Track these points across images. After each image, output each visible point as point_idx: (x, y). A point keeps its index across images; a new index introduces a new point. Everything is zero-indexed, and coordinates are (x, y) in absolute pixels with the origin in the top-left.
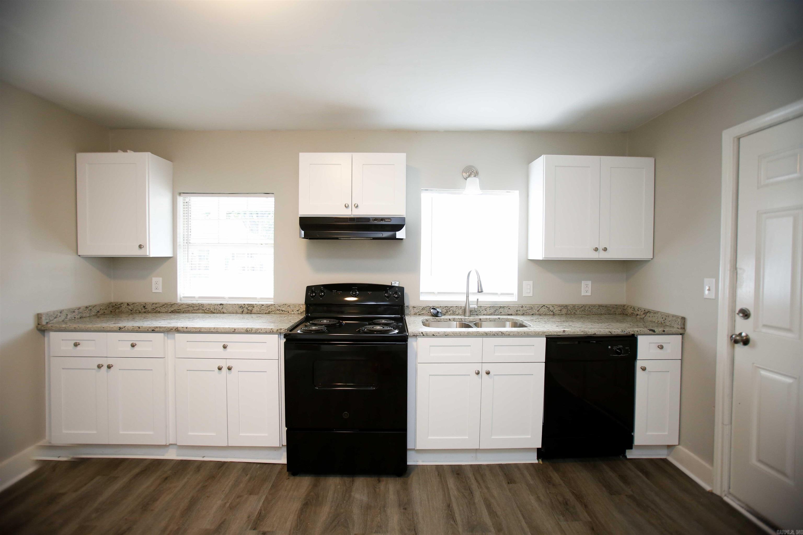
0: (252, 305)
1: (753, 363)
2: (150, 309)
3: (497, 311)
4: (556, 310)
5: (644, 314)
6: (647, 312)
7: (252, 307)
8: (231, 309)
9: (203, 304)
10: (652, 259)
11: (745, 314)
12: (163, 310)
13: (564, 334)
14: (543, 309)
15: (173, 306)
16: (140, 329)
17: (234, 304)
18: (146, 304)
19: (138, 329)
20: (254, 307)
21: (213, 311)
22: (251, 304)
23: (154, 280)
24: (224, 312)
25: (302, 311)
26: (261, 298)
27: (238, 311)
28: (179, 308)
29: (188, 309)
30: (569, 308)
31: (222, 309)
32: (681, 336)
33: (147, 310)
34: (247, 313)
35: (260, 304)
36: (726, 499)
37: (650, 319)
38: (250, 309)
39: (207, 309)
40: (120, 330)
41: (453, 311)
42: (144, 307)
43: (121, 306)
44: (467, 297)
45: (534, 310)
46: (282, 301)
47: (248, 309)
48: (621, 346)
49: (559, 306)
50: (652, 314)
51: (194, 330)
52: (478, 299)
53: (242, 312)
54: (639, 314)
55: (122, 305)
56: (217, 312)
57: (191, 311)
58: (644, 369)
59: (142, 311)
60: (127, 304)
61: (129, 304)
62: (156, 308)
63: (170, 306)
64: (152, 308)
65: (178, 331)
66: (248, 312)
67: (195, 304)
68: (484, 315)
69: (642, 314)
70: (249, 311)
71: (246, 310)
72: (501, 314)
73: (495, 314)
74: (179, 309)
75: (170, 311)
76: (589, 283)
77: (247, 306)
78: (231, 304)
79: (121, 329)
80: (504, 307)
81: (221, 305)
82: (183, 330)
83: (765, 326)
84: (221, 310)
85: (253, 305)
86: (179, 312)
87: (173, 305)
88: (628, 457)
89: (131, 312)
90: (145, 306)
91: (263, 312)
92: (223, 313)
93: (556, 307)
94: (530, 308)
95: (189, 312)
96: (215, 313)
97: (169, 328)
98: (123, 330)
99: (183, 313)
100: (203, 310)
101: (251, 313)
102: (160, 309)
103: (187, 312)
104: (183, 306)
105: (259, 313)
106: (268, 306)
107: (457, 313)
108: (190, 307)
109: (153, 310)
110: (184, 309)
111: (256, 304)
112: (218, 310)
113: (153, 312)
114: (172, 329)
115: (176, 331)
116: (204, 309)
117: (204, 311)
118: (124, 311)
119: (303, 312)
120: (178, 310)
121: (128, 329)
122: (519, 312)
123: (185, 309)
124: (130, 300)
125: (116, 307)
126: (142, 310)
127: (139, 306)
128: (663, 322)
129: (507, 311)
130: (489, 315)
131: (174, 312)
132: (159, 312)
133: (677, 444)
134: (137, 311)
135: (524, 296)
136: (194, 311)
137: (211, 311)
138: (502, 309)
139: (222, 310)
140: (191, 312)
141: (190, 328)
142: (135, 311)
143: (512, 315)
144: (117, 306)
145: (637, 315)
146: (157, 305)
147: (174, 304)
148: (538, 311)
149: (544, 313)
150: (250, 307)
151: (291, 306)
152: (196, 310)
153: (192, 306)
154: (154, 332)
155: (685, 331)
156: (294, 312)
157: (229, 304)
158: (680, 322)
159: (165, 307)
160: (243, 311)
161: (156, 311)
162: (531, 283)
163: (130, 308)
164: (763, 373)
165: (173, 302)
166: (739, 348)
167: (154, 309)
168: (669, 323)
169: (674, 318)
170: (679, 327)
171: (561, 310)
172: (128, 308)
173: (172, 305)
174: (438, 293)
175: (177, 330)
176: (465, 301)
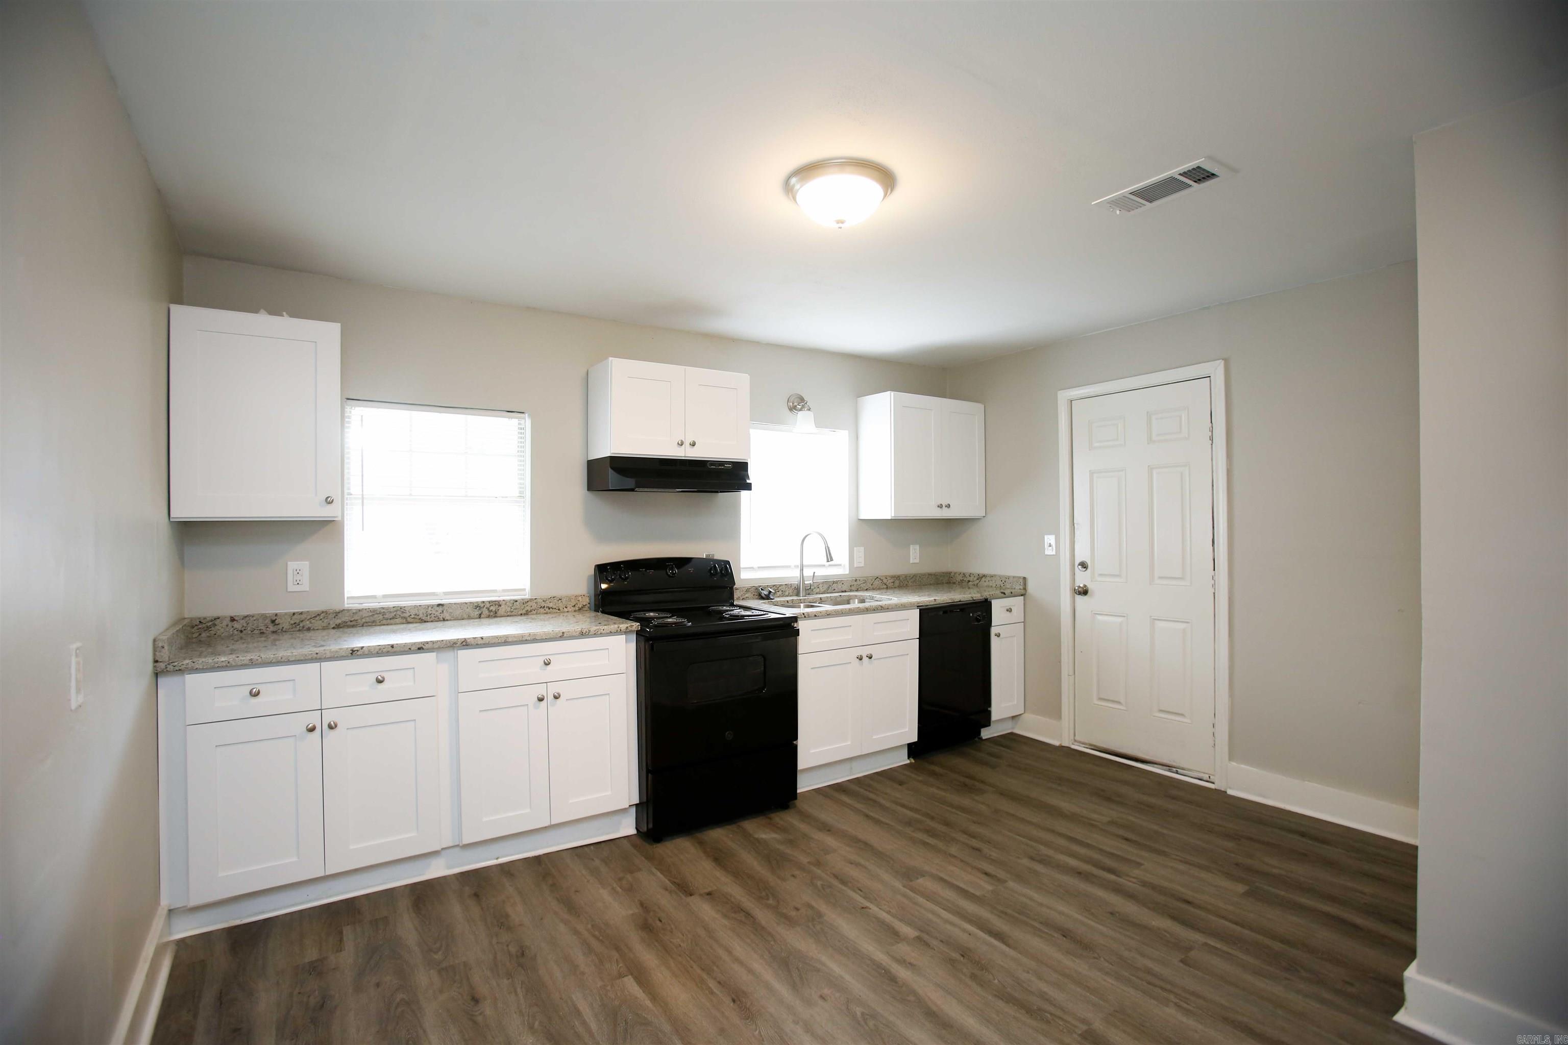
0: (497, 603)
1: (1092, 611)
2: (286, 626)
3: (830, 588)
4: (889, 582)
5: (978, 579)
6: (981, 577)
7: (497, 607)
8: (458, 613)
9: (405, 607)
10: (984, 517)
11: (1084, 565)
12: (317, 623)
13: (935, 603)
14: (877, 583)
15: (340, 615)
16: (394, 649)
17: (463, 603)
18: (276, 615)
19: (391, 648)
20: (500, 606)
21: (424, 619)
22: (495, 601)
23: (292, 565)
24: (446, 619)
25: (580, 606)
26: (504, 591)
27: (472, 615)
28: (353, 617)
29: (372, 619)
30: (901, 579)
31: (441, 613)
32: (1023, 597)
33: (280, 627)
34: (489, 617)
35: (511, 600)
36: (1073, 747)
37: (986, 584)
38: (494, 610)
39: (413, 616)
40: (354, 653)
41: (782, 591)
42: (273, 621)
43: (215, 625)
44: (802, 570)
45: (868, 584)
46: (546, 592)
47: (490, 609)
48: (979, 613)
49: (892, 577)
50: (988, 578)
51: (496, 641)
52: (814, 573)
53: (480, 616)
54: (971, 580)
55: (216, 623)
56: (431, 620)
57: (378, 622)
58: (998, 635)
59: (267, 631)
60: (229, 619)
61: (236, 619)
62: (302, 621)
63: (333, 616)
64: (293, 622)
65: (467, 645)
66: (489, 615)
67: (388, 608)
68: (817, 594)
69: (974, 580)
70: (492, 613)
71: (487, 612)
72: (834, 591)
73: (829, 591)
74: (354, 620)
75: (334, 625)
76: (917, 547)
77: (488, 605)
78: (458, 604)
79: (356, 652)
80: (836, 582)
81: (441, 607)
82: (476, 642)
83: (1101, 575)
84: (439, 615)
85: (499, 602)
86: (353, 626)
87: (339, 613)
88: (984, 738)
89: (241, 634)
90: (276, 619)
91: (516, 614)
92: (444, 620)
93: (889, 578)
94: (864, 582)
95: (374, 624)
96: (428, 622)
97: (449, 641)
98: (358, 653)
99: (363, 626)
100: (405, 618)
101: (495, 617)
102: (311, 623)
103: (370, 624)
104: (361, 613)
105: (510, 616)
106: (525, 602)
107: (787, 593)
108: (376, 615)
109: (294, 626)
110: (364, 620)
111: (504, 600)
112: (433, 615)
113: (294, 629)
114: (455, 643)
115: (464, 645)
116: (406, 615)
117: (407, 619)
118: (222, 633)
119: (582, 607)
120: (351, 621)
121: (369, 651)
122: (853, 588)
123: (367, 618)
124: (240, 610)
125: (200, 626)
126: (267, 627)
127: (260, 620)
128: (1002, 585)
129: (840, 587)
130: (822, 594)
131: (342, 626)
132: (309, 629)
133: (1023, 712)
134: (256, 632)
135: (855, 566)
136: (384, 622)
137: (420, 619)
138: (836, 585)
139: (442, 615)
140: (379, 624)
141: (489, 637)
142: (250, 632)
143: (845, 591)
144: (204, 625)
145: (969, 581)
146: (303, 617)
147: (342, 611)
148: (872, 585)
149: (878, 587)
150: (493, 605)
151: (564, 600)
152: (390, 619)
153: (380, 612)
154: (422, 650)
155: (1026, 591)
156: (568, 608)
157: (455, 604)
158: (1022, 583)
159: (321, 619)
160: (480, 614)
161: (301, 628)
162: (862, 548)
163: (236, 625)
164: (1099, 617)
165: (338, 608)
166: (1079, 598)
167: (296, 624)
168: (1010, 585)
169: (1015, 580)
170: (1022, 588)
171: (893, 582)
172: (233, 627)
173: (337, 614)
174: (759, 567)
175: (464, 643)
176: (798, 577)
